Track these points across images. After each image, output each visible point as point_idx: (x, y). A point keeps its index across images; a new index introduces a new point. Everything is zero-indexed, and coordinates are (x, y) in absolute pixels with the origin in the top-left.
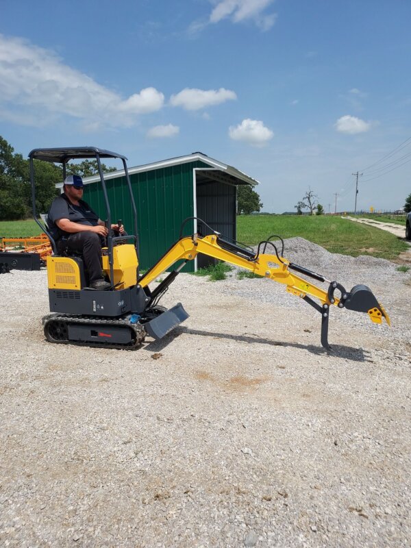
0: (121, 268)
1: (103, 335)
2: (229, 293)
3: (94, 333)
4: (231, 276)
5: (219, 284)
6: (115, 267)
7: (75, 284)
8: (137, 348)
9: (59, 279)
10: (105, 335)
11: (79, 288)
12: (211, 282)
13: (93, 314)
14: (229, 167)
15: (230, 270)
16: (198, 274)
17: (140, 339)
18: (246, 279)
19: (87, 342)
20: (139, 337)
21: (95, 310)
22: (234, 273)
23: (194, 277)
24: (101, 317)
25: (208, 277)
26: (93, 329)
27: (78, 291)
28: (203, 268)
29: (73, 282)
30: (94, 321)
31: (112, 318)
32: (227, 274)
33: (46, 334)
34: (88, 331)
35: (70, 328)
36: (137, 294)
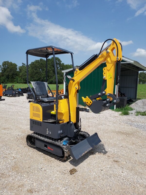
0: (62, 112)
1: (49, 148)
2: (130, 124)
3: (46, 146)
4: (132, 114)
5: (125, 117)
6: (59, 111)
7: (40, 119)
8: (65, 161)
9: (34, 115)
10: (50, 149)
11: (41, 120)
12: (121, 116)
13: (46, 135)
14: (135, 61)
15: (132, 110)
16: (116, 111)
17: (66, 156)
18: (140, 116)
19: (43, 150)
20: (66, 155)
21: (47, 133)
22: (133, 112)
23: (113, 112)
24: (50, 138)
25: (120, 113)
26: (46, 144)
27: (41, 122)
28: (118, 108)
29: (39, 117)
30: (46, 140)
31: (55, 140)
32: (130, 112)
33: (27, 142)
34: (43, 144)
35: (36, 141)
36: (71, 126)
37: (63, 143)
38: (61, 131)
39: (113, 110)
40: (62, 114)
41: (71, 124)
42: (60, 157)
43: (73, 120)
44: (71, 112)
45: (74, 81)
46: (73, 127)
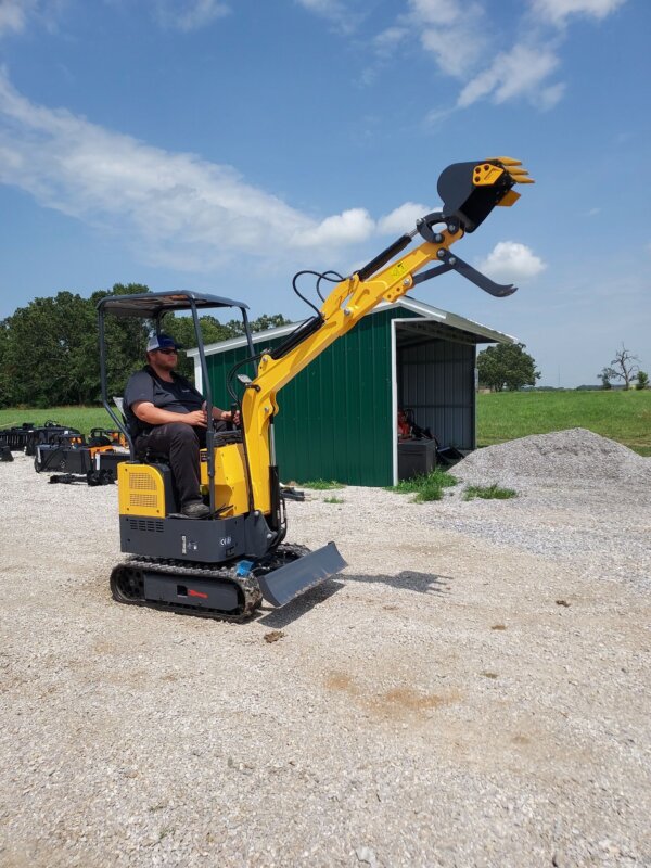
0: (228, 483)
1: (196, 593)
2: (441, 524)
3: (182, 590)
4: (452, 495)
5: (429, 507)
6: (218, 481)
7: (158, 510)
8: (247, 620)
9: (135, 500)
10: (200, 595)
11: (162, 515)
12: (414, 505)
13: (182, 558)
15: (454, 483)
16: (399, 489)
17: (250, 604)
18: (478, 501)
19: (172, 604)
20: (249, 600)
21: (184, 551)
22: (457, 490)
23: (390, 494)
24: (194, 564)
25: (413, 495)
26: (182, 584)
27: (160, 519)
28: (407, 480)
29: (153, 504)
30: (181, 570)
31: (211, 566)
32: (446, 490)
33: (112, 588)
34: (173, 586)
35: (147, 580)
36: (255, 525)
37: (237, 572)
38: (229, 540)
39: (390, 490)
40: (226, 490)
41: (257, 518)
42: (229, 613)
43: (262, 505)
44: (253, 483)
45: (257, 388)
46: (263, 524)
